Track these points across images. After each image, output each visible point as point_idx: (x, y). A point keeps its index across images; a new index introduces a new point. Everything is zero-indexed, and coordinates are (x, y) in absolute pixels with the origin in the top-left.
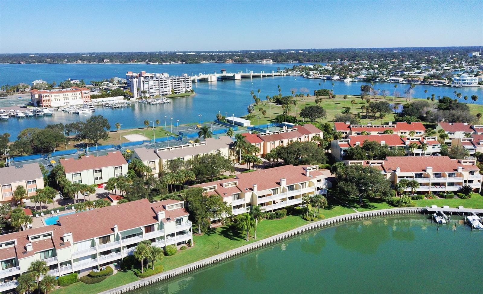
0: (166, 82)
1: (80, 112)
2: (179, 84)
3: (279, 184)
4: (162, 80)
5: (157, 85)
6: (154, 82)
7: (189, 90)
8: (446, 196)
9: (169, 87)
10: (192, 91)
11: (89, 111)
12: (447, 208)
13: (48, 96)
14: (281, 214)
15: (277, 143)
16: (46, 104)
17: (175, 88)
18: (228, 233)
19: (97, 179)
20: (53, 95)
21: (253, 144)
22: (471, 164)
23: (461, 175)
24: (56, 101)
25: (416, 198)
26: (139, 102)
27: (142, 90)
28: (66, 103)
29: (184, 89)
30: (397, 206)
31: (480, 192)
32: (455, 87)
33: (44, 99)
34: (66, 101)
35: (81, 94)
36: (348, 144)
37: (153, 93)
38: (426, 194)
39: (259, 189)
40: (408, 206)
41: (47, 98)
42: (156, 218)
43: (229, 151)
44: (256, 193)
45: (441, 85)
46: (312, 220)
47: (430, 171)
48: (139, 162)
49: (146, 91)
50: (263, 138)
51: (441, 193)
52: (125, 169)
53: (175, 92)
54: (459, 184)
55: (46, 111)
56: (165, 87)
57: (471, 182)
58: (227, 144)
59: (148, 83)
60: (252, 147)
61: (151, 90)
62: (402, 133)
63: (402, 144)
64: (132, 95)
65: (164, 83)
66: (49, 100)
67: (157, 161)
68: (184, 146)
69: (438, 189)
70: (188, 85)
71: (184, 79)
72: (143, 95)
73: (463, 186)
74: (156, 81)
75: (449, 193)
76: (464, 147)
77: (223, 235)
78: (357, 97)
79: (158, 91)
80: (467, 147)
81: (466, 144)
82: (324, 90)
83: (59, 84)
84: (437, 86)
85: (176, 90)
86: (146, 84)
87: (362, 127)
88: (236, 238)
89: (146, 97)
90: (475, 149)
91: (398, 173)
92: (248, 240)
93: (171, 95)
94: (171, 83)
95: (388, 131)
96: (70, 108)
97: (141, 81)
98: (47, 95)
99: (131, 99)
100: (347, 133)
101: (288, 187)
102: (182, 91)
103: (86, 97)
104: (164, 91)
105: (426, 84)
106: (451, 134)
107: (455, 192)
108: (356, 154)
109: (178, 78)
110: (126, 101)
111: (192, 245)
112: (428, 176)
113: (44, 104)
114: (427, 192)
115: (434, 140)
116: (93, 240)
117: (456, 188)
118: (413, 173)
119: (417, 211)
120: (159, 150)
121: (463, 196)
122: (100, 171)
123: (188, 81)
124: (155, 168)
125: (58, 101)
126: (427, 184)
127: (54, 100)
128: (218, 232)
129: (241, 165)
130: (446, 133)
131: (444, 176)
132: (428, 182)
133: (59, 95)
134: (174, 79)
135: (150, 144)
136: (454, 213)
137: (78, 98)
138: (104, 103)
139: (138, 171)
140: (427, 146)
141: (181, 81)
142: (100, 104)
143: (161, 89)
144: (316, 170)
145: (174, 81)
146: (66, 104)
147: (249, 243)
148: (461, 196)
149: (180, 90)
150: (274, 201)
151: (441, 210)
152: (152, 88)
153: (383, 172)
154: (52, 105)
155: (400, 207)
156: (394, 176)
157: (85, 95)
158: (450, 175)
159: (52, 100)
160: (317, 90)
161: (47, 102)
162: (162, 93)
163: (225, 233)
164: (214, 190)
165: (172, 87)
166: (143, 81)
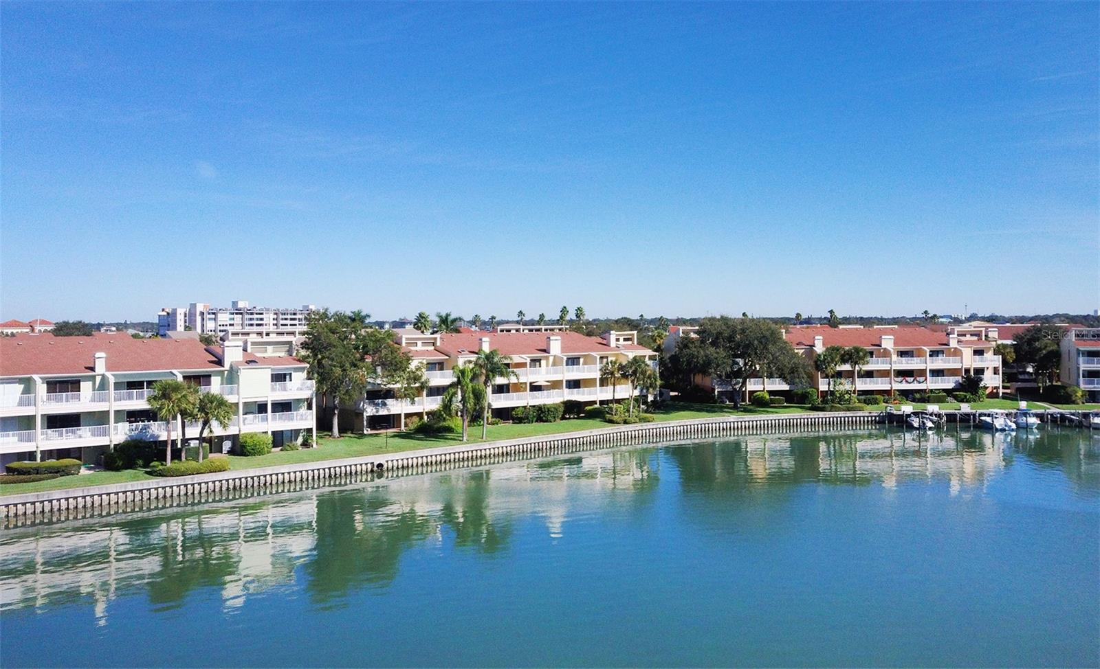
3: (543, 351)
4: (252, 314)
8: (929, 397)
12: (934, 410)
14: (549, 411)
18: (413, 435)
22: (976, 338)
23: (957, 353)
25: (865, 400)
30: (822, 410)
31: (1001, 393)
38: (886, 396)
40: (849, 410)
42: (218, 362)
46: (626, 422)
47: (888, 344)
51: (918, 396)
54: (953, 372)
57: (980, 371)
59: (215, 319)
65: (258, 319)
69: (910, 384)
73: (963, 377)
74: (237, 314)
75: (936, 393)
77: (398, 438)
86: (210, 319)
88: (435, 439)
91: (820, 349)
92: (466, 441)
94: (275, 322)
97: (198, 313)
101: (567, 357)
107: (948, 392)
111: (315, 446)
112: (885, 355)
114: (888, 392)
116: (29, 381)
117: (949, 383)
119: (870, 419)
121: (966, 396)
126: (885, 374)
131: (920, 354)
132: (886, 367)
134: (283, 314)
144: (630, 342)
145: (283, 319)
147: (470, 443)
148: (963, 396)
150: (531, 383)
155: (830, 411)
163: (404, 436)
166: (202, 314)
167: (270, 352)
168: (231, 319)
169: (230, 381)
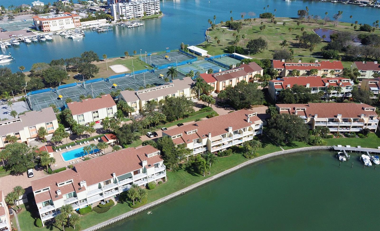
0: (139, 7)
1: (74, 37)
2: (150, 7)
3: (227, 130)
4: (136, 5)
5: (132, 9)
6: (130, 7)
7: (158, 12)
8: (349, 136)
9: (142, 10)
10: (160, 13)
11: (80, 36)
12: (348, 147)
13: (47, 23)
14: (228, 153)
15: (227, 83)
16: (46, 29)
17: (146, 11)
18: (191, 169)
19: (95, 117)
20: (51, 21)
21: (209, 84)
22: (372, 110)
23: (362, 121)
24: (53, 26)
25: (327, 137)
26: (118, 25)
27: (121, 14)
28: (62, 27)
29: (154, 11)
30: (312, 145)
31: (376, 131)
32: (377, 7)
33: (44, 25)
34: (61, 26)
35: (72, 19)
36: (282, 85)
37: (129, 16)
38: (335, 134)
39: (212, 136)
40: (321, 145)
41: (46, 24)
42: (141, 164)
43: (191, 90)
44: (210, 139)
45: (366, 5)
46: (250, 158)
47: (339, 117)
48: (125, 103)
49: (123, 15)
50: (216, 78)
51: (346, 133)
52: (115, 109)
53: (147, 14)
54: (360, 127)
55: (47, 37)
56: (138, 11)
57: (370, 124)
58: (189, 85)
59: (125, 8)
60: (208, 86)
61: (127, 14)
62: (325, 71)
63: (323, 85)
64: (112, 19)
65: (138, 7)
66: (48, 26)
67: (138, 101)
68: (157, 89)
69: (345, 130)
70: (157, 8)
71: (153, 3)
72: (121, 18)
73: (363, 129)
74: (131, 5)
75: (352, 133)
76: (370, 89)
77: (187, 171)
78: (294, 21)
79: (133, 14)
80: (372, 89)
81: (373, 86)
82: (268, 14)
83: (53, 4)
84: (361, 7)
85: (147, 13)
86: (123, 8)
87: (294, 65)
88: (196, 174)
89: (124, 20)
90: (378, 91)
91: (316, 119)
92: (204, 176)
93: (143, 17)
94: (143, 6)
95: (314, 71)
96: (65, 33)
97: (120, 7)
98: (46, 21)
99: (112, 22)
100: (282, 70)
101: (234, 132)
102: (152, 13)
103: (77, 22)
104: (138, 14)
105: (353, 4)
106: (363, 72)
107: (357, 133)
108: (286, 97)
109: (149, 2)
110: (108, 24)
111: (166, 180)
112: (337, 121)
113: (45, 29)
114: (336, 132)
115: (348, 82)
116: (100, 184)
117: (358, 130)
118: (327, 118)
119: (327, 149)
120: (138, 93)
121: (362, 136)
122: (97, 112)
123: (157, 4)
124: (136, 107)
125: (55, 26)
126: (337, 127)
127: (52, 25)
128: (183, 168)
129: (199, 100)
130: (359, 71)
131: (350, 121)
132: (337, 125)
133: (55, 21)
134: (146, 3)
135: (130, 76)
136: (353, 151)
137: (71, 23)
138: (91, 27)
139: (124, 110)
140: (342, 89)
141: (151, 4)
142: (88, 27)
143: (135, 12)
144: (255, 115)
145: (146, 5)
146: (61, 28)
147: (205, 178)
149: (150, 12)
150: (223, 143)
151: (344, 149)
152: (129, 12)
153: (304, 117)
154: (51, 30)
155: (315, 146)
156: (312, 120)
157: (75, 20)
158: (355, 120)
159: (50, 26)
160: (262, 13)
161: (47, 28)
162: (137, 16)
163: (188, 169)
164: (180, 137)
165: (144, 10)
167: (153, 155)
169: (145, 171)
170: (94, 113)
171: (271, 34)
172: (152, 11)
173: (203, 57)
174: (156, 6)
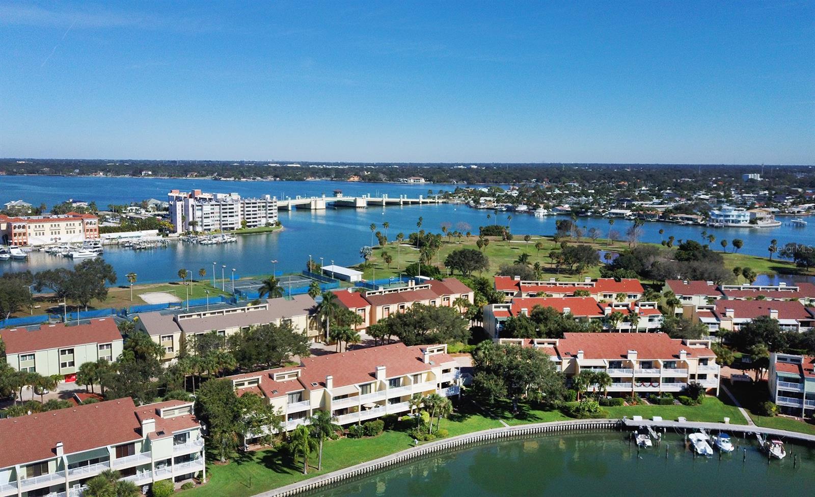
0: (233, 209)
1: (75, 255)
2: (256, 211)
3: (374, 375)
4: (226, 205)
5: (217, 213)
6: (212, 207)
7: (272, 223)
8: (659, 400)
9: (237, 216)
10: (278, 224)
11: (92, 253)
12: (658, 421)
13: (24, 227)
14: (372, 429)
15: (394, 308)
16: (18, 240)
17: (247, 218)
18: (275, 460)
19: (64, 365)
20: (32, 225)
21: (353, 309)
23: (684, 365)
24: (36, 235)
25: (610, 403)
26: (183, 240)
27: (191, 219)
28: (56, 239)
29: (264, 221)
30: (575, 417)
31: (718, 394)
32: (712, 226)
33: (15, 231)
34: (54, 236)
35: (82, 224)
36: (509, 311)
37: (209, 225)
38: (628, 397)
39: (336, 384)
40: (595, 417)
41: (21, 230)
42: (139, 431)
43: (309, 321)
44: (331, 391)
45: (690, 222)
46: (426, 440)
47: (633, 357)
48: (144, 337)
49: (196, 222)
50: (370, 300)
51: (652, 396)
52: (118, 347)
53: (248, 224)
54: (683, 380)
55: (15, 252)
56: (230, 216)
57: (702, 377)
58: (306, 310)
59: (201, 210)
60: (348, 314)
61: (205, 221)
62: (605, 296)
63: (599, 313)
64: (171, 228)
65: (230, 209)
66: (24, 234)
67: (177, 336)
68: (226, 311)
69: (647, 388)
70: (272, 213)
71: (264, 204)
72: (191, 228)
73: (688, 384)
74: (216, 205)
75: (666, 396)
76: (700, 320)
77: (263, 464)
78: (549, 240)
79: (219, 222)
80: (705, 320)
81: (705, 314)
82: (497, 228)
84: (683, 225)
85: (250, 222)
86: (197, 210)
87: (539, 285)
88: (285, 469)
89: (196, 233)
90: (718, 324)
91: (581, 361)
92: (306, 473)
93: (240, 229)
94: (242, 209)
95: (581, 293)
96: (60, 248)
97: (190, 206)
98: (22, 224)
99: (169, 235)
100: (515, 294)
101: (390, 381)
102: (260, 223)
103: (91, 230)
104: (228, 222)
105: (667, 222)
106: (685, 298)
107: (675, 394)
109: (254, 201)
110: (160, 238)
111: (205, 481)
112: (629, 366)
113: (15, 239)
114: (630, 393)
115: (652, 307)
116: (14, 469)
117: (677, 388)
118: (605, 360)
119: (609, 425)
120: (181, 317)
121: (688, 400)
122: (71, 351)
123: (272, 206)
124: (172, 348)
125: (40, 235)
126: (629, 380)
127: (33, 234)
128: (257, 458)
130: (678, 297)
131: (657, 366)
132: (630, 375)
133: (43, 226)
134: (247, 204)
135: (181, 310)
136: (670, 429)
137: (77, 231)
138: (121, 241)
139: (140, 352)
140: (639, 318)
141: (259, 207)
142: (114, 241)
143: (223, 219)
144: (442, 352)
145: (247, 207)
146: (54, 241)
147: (306, 478)
148: (686, 400)
149: (256, 222)
150: (362, 405)
151: (648, 424)
152: (208, 217)
153: (554, 358)
154: (29, 243)
155: (581, 419)
156: (573, 364)
157: (89, 227)
158: (667, 365)
159: (30, 234)
160: (484, 226)
161: (21, 237)
162: (226, 226)
163: (268, 461)
164: (256, 385)
165: (243, 216)
166: (193, 206)
167: (177, 414)
168: (212, 209)
169: (147, 448)
170: (63, 352)
171: (501, 255)
172: (259, 219)
173: (352, 283)
174: (269, 210)
